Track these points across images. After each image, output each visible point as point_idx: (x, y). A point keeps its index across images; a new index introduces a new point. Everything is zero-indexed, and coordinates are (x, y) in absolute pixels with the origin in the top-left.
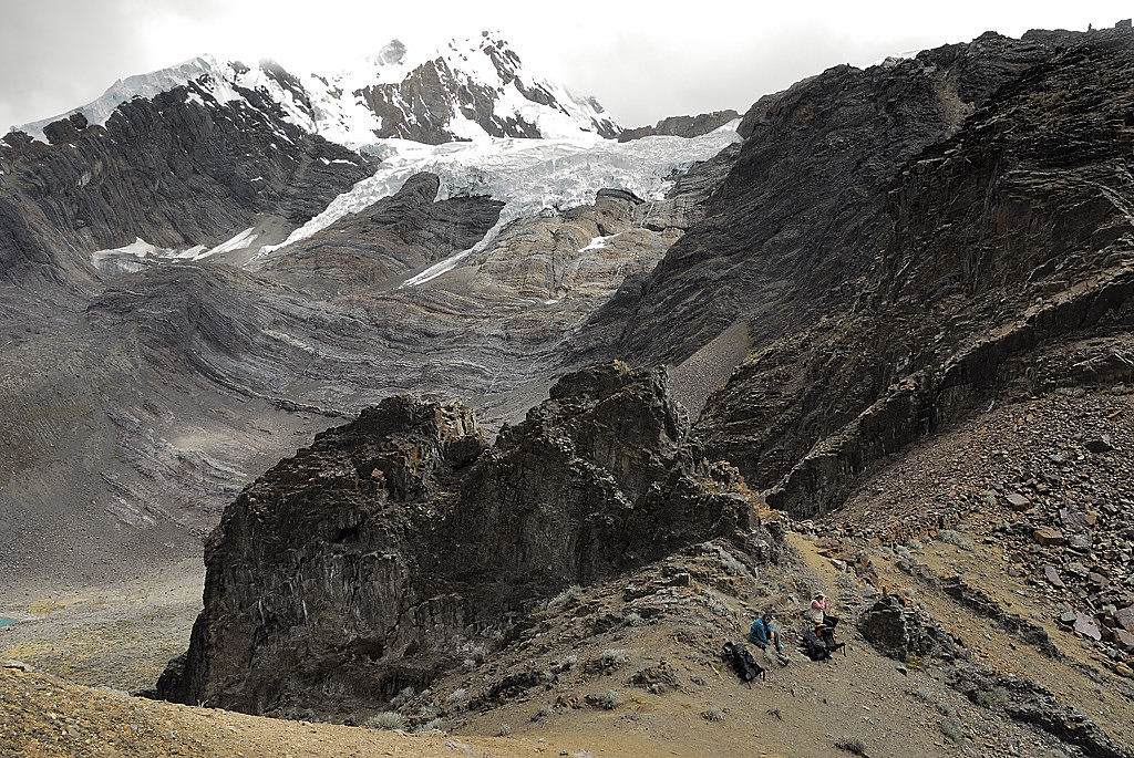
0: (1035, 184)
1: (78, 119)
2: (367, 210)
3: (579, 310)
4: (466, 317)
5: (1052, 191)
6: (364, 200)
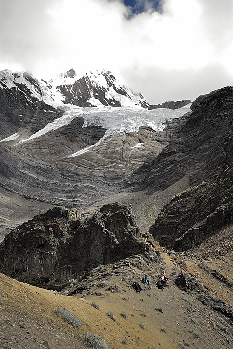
2: (58, 129)
3: (130, 169)
4: (91, 169)
6: (58, 125)
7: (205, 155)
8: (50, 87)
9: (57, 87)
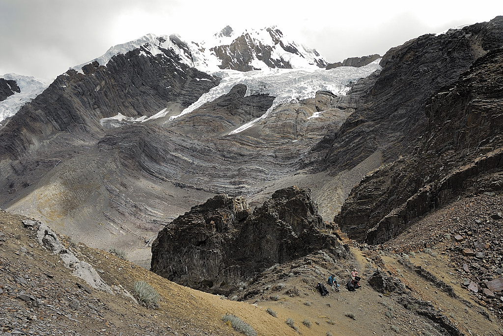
0: (484, 105)
1: (96, 63)
2: (215, 100)
3: (307, 145)
4: (258, 147)
5: (490, 109)
6: (214, 96)
7: (401, 123)
8: (203, 50)
9: (211, 50)
